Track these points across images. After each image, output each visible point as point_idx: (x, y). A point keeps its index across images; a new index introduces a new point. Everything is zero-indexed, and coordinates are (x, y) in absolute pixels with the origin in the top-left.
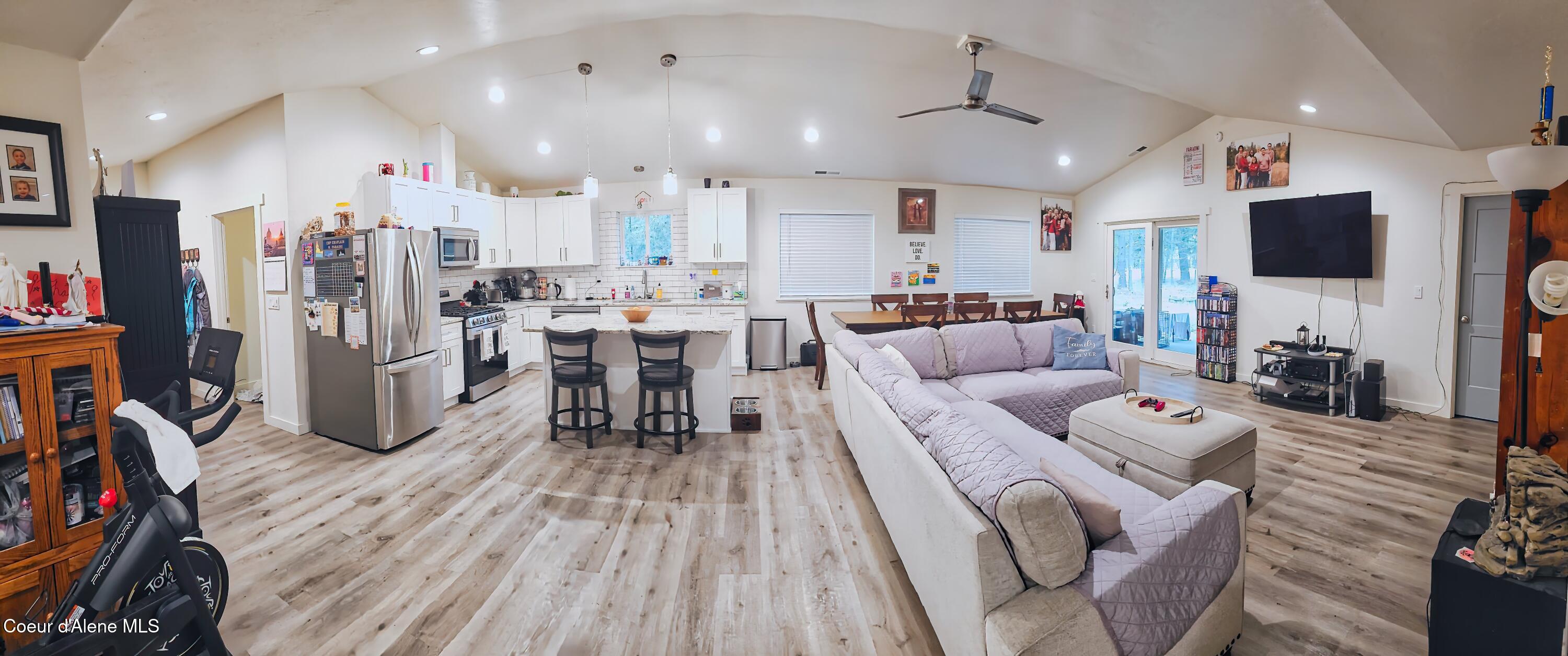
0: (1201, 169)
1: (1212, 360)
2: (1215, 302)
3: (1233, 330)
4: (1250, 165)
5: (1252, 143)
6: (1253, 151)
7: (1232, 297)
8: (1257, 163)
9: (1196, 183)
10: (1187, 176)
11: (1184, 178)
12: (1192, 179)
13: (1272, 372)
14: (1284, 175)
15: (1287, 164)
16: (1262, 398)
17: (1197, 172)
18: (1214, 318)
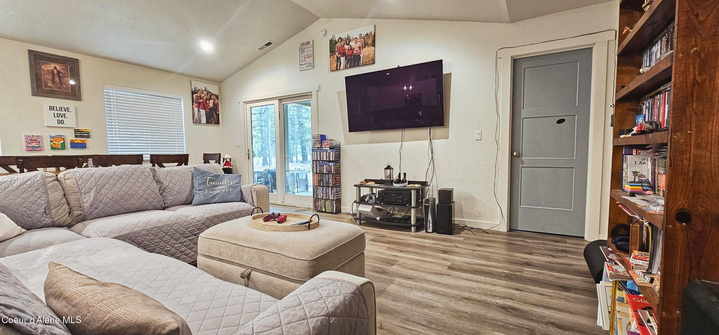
0: (312, 58)
1: (324, 198)
2: (325, 153)
3: (338, 174)
4: (346, 51)
5: (348, 35)
6: (348, 40)
7: (336, 149)
8: (352, 49)
9: (308, 68)
10: (301, 63)
11: (300, 65)
12: (305, 65)
13: (368, 201)
14: (371, 56)
15: (373, 47)
16: (360, 222)
17: (310, 60)
18: (325, 166)
